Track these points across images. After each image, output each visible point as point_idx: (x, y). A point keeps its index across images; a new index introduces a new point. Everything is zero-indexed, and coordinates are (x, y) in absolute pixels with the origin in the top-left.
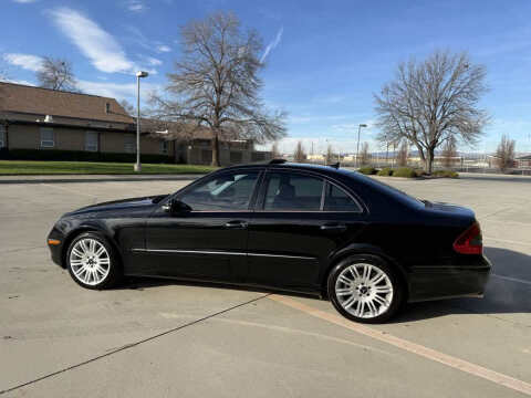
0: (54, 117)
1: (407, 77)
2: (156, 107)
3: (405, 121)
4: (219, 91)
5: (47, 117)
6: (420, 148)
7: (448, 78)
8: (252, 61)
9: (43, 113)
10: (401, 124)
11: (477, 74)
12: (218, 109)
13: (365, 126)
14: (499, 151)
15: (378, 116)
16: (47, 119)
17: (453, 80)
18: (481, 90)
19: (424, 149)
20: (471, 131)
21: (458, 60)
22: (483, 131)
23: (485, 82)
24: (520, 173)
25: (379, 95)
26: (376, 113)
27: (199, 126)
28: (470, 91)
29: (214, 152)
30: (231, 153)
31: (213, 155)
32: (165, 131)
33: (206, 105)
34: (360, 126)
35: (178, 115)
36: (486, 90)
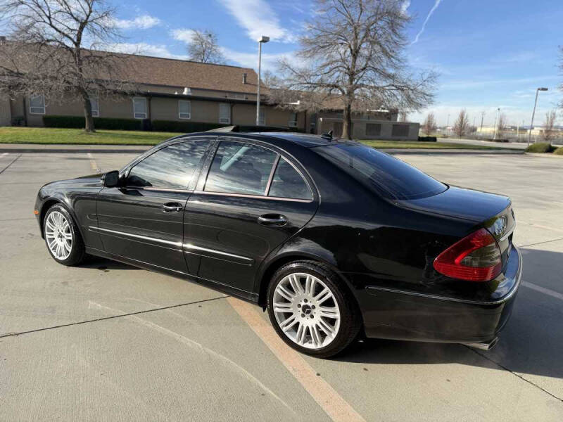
0: (192, 89)
2: (287, 76)
4: (355, 53)
5: (186, 90)
9: (183, 85)
12: (353, 74)
13: (545, 89)
16: (186, 92)
27: (330, 94)
29: (345, 124)
30: (367, 125)
31: (344, 127)
32: (296, 102)
33: (339, 70)
34: (539, 89)
35: (308, 83)
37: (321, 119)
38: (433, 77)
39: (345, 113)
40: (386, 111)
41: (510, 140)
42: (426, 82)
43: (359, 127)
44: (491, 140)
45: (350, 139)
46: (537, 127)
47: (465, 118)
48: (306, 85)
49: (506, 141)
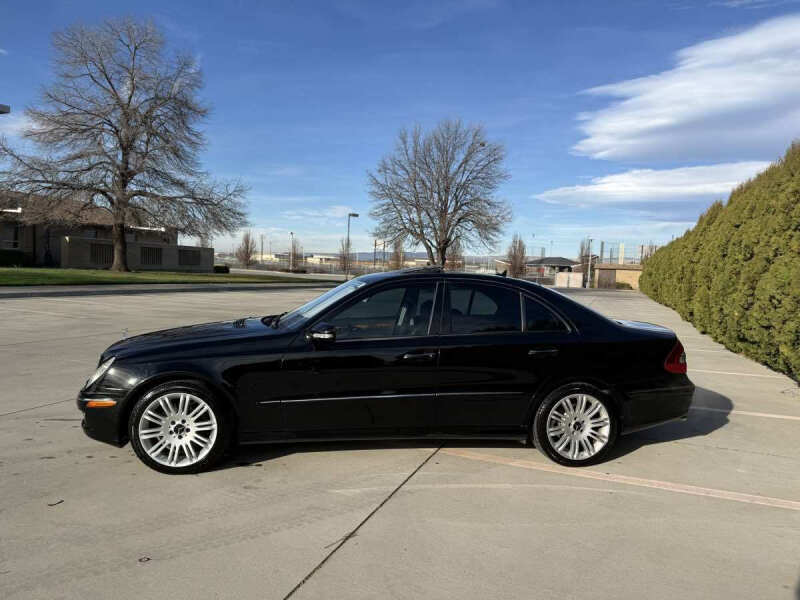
1: (410, 152)
3: (410, 212)
4: (127, 147)
6: (429, 248)
7: (460, 157)
8: (185, 104)
10: (405, 216)
11: (495, 156)
12: (126, 176)
13: (356, 215)
14: (510, 255)
15: (376, 203)
17: (466, 161)
18: (500, 176)
19: (434, 250)
20: (487, 228)
21: (471, 134)
22: (502, 227)
23: (502, 166)
25: (375, 174)
26: (373, 199)
27: (90, 202)
28: (487, 177)
29: (117, 248)
30: (142, 248)
31: (116, 252)
32: (16, 208)
33: (104, 168)
34: (350, 215)
35: (48, 182)
36: (504, 177)
37: (67, 238)
38: (240, 191)
39: (116, 231)
40: (163, 229)
41: (308, 270)
42: (232, 197)
43: (134, 252)
44: (288, 271)
45: (127, 270)
46: (317, 254)
47: (250, 241)
48: (44, 185)
49: (304, 272)
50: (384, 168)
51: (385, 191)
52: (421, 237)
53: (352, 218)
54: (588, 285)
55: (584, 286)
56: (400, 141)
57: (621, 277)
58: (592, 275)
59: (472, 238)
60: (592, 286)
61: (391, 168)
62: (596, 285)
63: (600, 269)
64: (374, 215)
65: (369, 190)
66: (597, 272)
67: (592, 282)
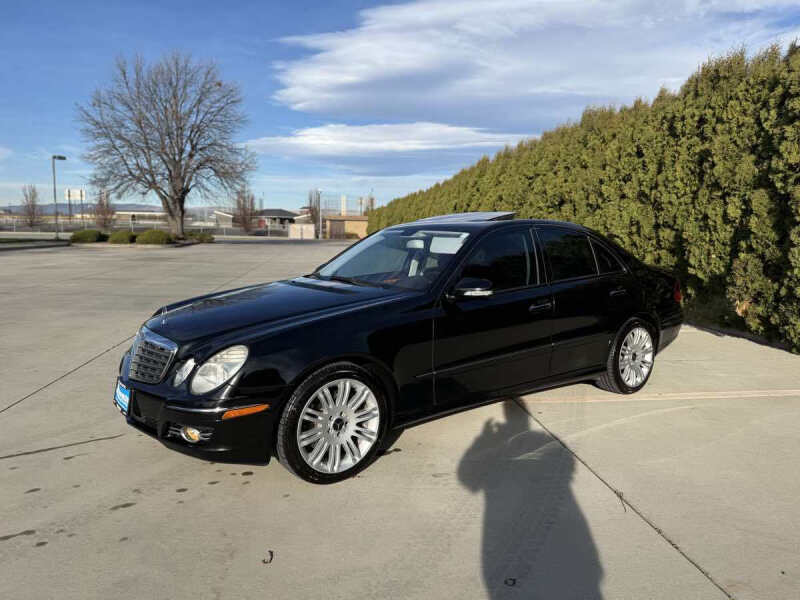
1: (132, 85)
3: (136, 156)
6: (163, 199)
7: (193, 97)
10: (131, 160)
15: (90, 144)
17: (200, 101)
18: (238, 120)
19: (170, 201)
20: (231, 177)
22: (247, 177)
23: (239, 110)
24: (264, 234)
25: (88, 108)
28: (224, 120)
34: (54, 157)
36: (242, 121)
50: (98, 102)
51: (102, 130)
52: (152, 185)
53: (57, 161)
54: (320, 236)
55: (317, 237)
56: (119, 72)
57: (349, 227)
58: (324, 227)
59: (209, 186)
60: (324, 237)
61: (109, 102)
62: (328, 236)
63: (331, 220)
64: (88, 159)
65: (82, 127)
66: (328, 223)
67: (324, 233)
